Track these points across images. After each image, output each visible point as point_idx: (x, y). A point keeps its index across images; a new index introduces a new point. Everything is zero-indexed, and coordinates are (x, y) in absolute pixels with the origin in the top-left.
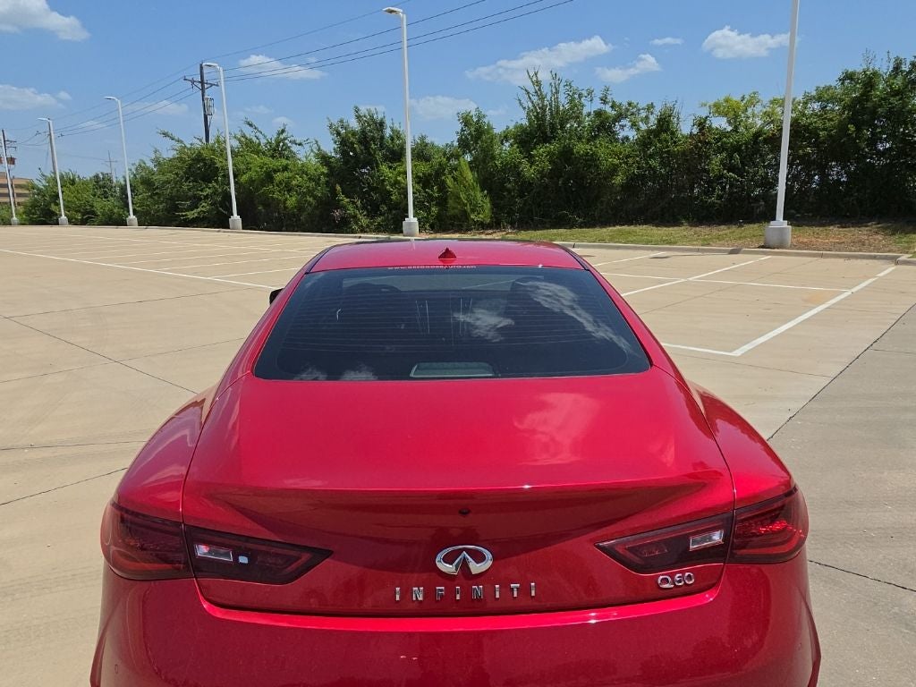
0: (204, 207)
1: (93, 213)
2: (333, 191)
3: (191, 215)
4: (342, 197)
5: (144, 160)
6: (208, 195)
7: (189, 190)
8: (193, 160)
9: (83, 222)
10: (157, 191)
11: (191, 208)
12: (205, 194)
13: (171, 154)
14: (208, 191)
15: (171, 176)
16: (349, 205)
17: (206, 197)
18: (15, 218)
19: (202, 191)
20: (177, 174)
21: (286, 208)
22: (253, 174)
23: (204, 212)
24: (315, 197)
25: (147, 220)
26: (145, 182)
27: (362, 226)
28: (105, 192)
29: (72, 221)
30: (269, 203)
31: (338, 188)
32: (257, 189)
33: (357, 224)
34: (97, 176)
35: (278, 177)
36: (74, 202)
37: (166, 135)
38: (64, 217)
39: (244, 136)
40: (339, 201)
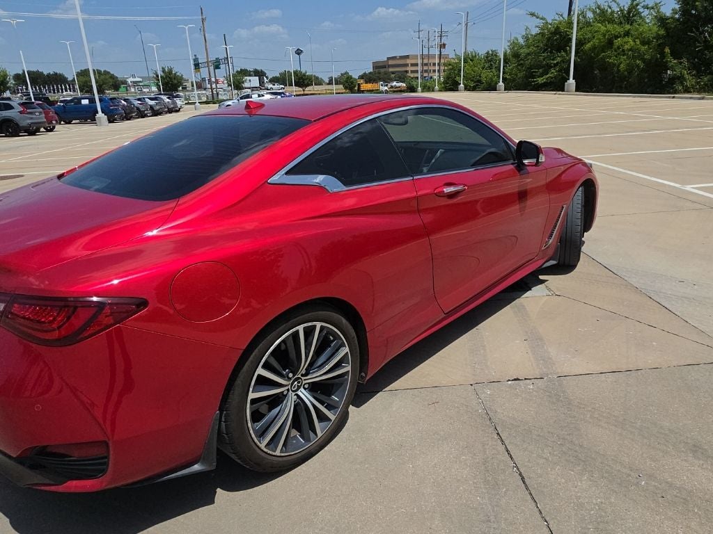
0: (553, 73)
1: (479, 81)
2: (663, 54)
3: (541, 80)
4: (669, 58)
5: (517, 37)
6: (558, 63)
7: (544, 60)
8: (551, 33)
9: (474, 89)
10: (522, 62)
11: (541, 75)
12: (555, 62)
13: (535, 31)
14: (559, 59)
15: (532, 49)
16: (677, 67)
17: (556, 65)
18: (437, 87)
19: (553, 60)
20: (538, 46)
21: (619, 71)
22: (596, 41)
23: (552, 78)
24: (644, 60)
25: (512, 85)
26: (515, 55)
27: (687, 86)
28: (491, 65)
29: (467, 88)
30: (605, 67)
31: (667, 50)
32: (598, 55)
33: (682, 84)
34: (488, 53)
35: (618, 42)
36: (470, 74)
37: (533, 14)
38: (462, 85)
39: (599, 7)
40: (667, 62)
